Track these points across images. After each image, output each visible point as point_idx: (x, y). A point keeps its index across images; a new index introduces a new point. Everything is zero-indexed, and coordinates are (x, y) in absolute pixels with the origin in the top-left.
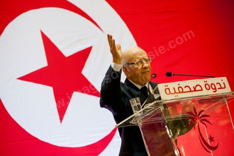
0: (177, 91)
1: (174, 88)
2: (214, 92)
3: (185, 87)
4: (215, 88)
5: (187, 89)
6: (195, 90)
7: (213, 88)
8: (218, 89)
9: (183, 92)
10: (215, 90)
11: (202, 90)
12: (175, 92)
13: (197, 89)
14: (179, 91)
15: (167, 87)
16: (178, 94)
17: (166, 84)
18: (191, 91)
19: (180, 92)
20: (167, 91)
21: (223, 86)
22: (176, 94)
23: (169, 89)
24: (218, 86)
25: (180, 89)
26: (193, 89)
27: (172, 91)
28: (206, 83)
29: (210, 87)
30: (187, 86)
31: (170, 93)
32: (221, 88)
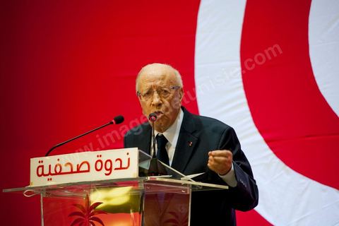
0: (53, 172)
1: (50, 166)
2: (106, 174)
3: (66, 165)
4: (110, 169)
5: (68, 169)
6: (78, 171)
7: (107, 169)
8: (116, 169)
9: (60, 173)
10: (108, 172)
12: (50, 174)
13: (81, 170)
14: (55, 171)
15: (41, 164)
16: (53, 177)
17: (41, 159)
18: (72, 172)
19: (56, 174)
20: (40, 169)
21: (125, 165)
22: (50, 177)
23: (42, 166)
24: (116, 165)
25: (58, 170)
26: (75, 169)
27: (46, 172)
28: (99, 158)
29: (104, 165)
30: (69, 164)
31: (43, 174)
32: (121, 168)
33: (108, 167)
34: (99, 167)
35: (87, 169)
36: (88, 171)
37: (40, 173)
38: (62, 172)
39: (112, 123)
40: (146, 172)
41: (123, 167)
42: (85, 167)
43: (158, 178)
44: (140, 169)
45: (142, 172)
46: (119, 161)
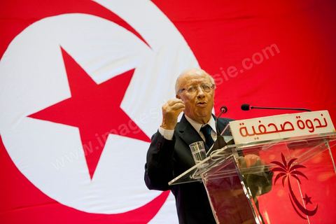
0: (257, 131)
1: (253, 127)
2: (310, 132)
3: (269, 126)
4: (312, 127)
5: (272, 129)
6: (283, 130)
7: (309, 127)
8: (317, 127)
9: (265, 133)
10: (311, 130)
11: (293, 129)
12: (255, 133)
13: (285, 129)
14: (260, 130)
15: (242, 126)
16: (258, 136)
17: (242, 121)
18: (277, 131)
19: (262, 133)
20: (243, 131)
21: (323, 124)
22: (256, 136)
23: (245, 128)
24: (316, 124)
25: (263, 130)
26: (279, 129)
27: (250, 132)
28: (299, 119)
29: (305, 124)
30: (272, 124)
31: (247, 134)
32: (321, 126)
33: (310, 126)
35: (291, 128)
37: (244, 134)
38: (267, 131)
46: (317, 122)
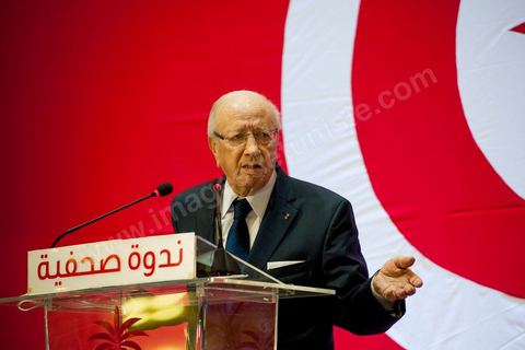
0: (63, 271)
1: (58, 263)
2: (146, 275)
3: (83, 261)
4: (153, 267)
5: (86, 267)
6: (103, 270)
7: (147, 267)
8: (161, 266)
9: (75, 274)
10: (149, 271)
12: (58, 275)
13: (107, 268)
14: (67, 269)
15: (44, 260)
16: (62, 280)
17: (45, 252)
18: (93, 272)
19: (68, 275)
20: (44, 268)
21: (175, 259)
22: (58, 279)
23: (47, 264)
24: (162, 260)
25: (71, 270)
26: (97, 268)
27: (53, 272)
28: (135, 250)
29: (142, 260)
30: (88, 258)
31: (48, 276)
32: (169, 265)
33: (149, 263)
34: (134, 264)
35: (116, 267)
36: (118, 270)
37: (43, 274)
38: (78, 271)
39: (155, 194)
40: (208, 270)
41: (172, 262)
42: (112, 264)
43: (226, 279)
44: (199, 265)
45: (201, 271)
46: (165, 255)
